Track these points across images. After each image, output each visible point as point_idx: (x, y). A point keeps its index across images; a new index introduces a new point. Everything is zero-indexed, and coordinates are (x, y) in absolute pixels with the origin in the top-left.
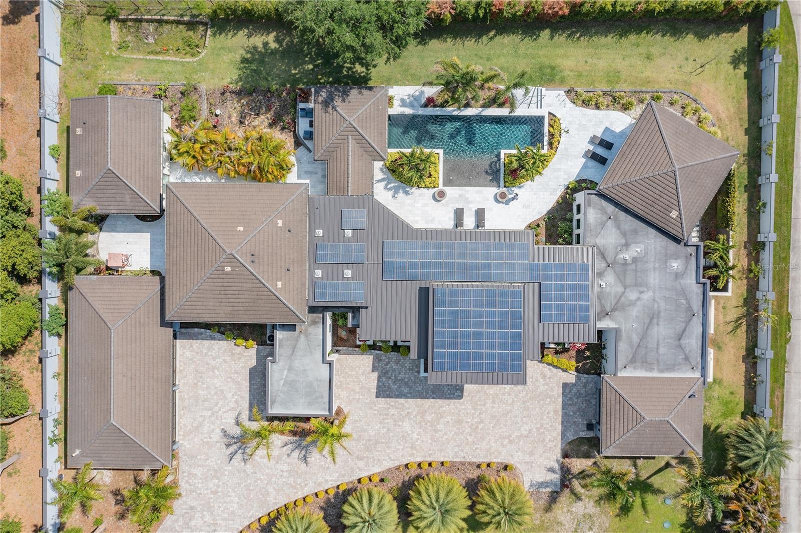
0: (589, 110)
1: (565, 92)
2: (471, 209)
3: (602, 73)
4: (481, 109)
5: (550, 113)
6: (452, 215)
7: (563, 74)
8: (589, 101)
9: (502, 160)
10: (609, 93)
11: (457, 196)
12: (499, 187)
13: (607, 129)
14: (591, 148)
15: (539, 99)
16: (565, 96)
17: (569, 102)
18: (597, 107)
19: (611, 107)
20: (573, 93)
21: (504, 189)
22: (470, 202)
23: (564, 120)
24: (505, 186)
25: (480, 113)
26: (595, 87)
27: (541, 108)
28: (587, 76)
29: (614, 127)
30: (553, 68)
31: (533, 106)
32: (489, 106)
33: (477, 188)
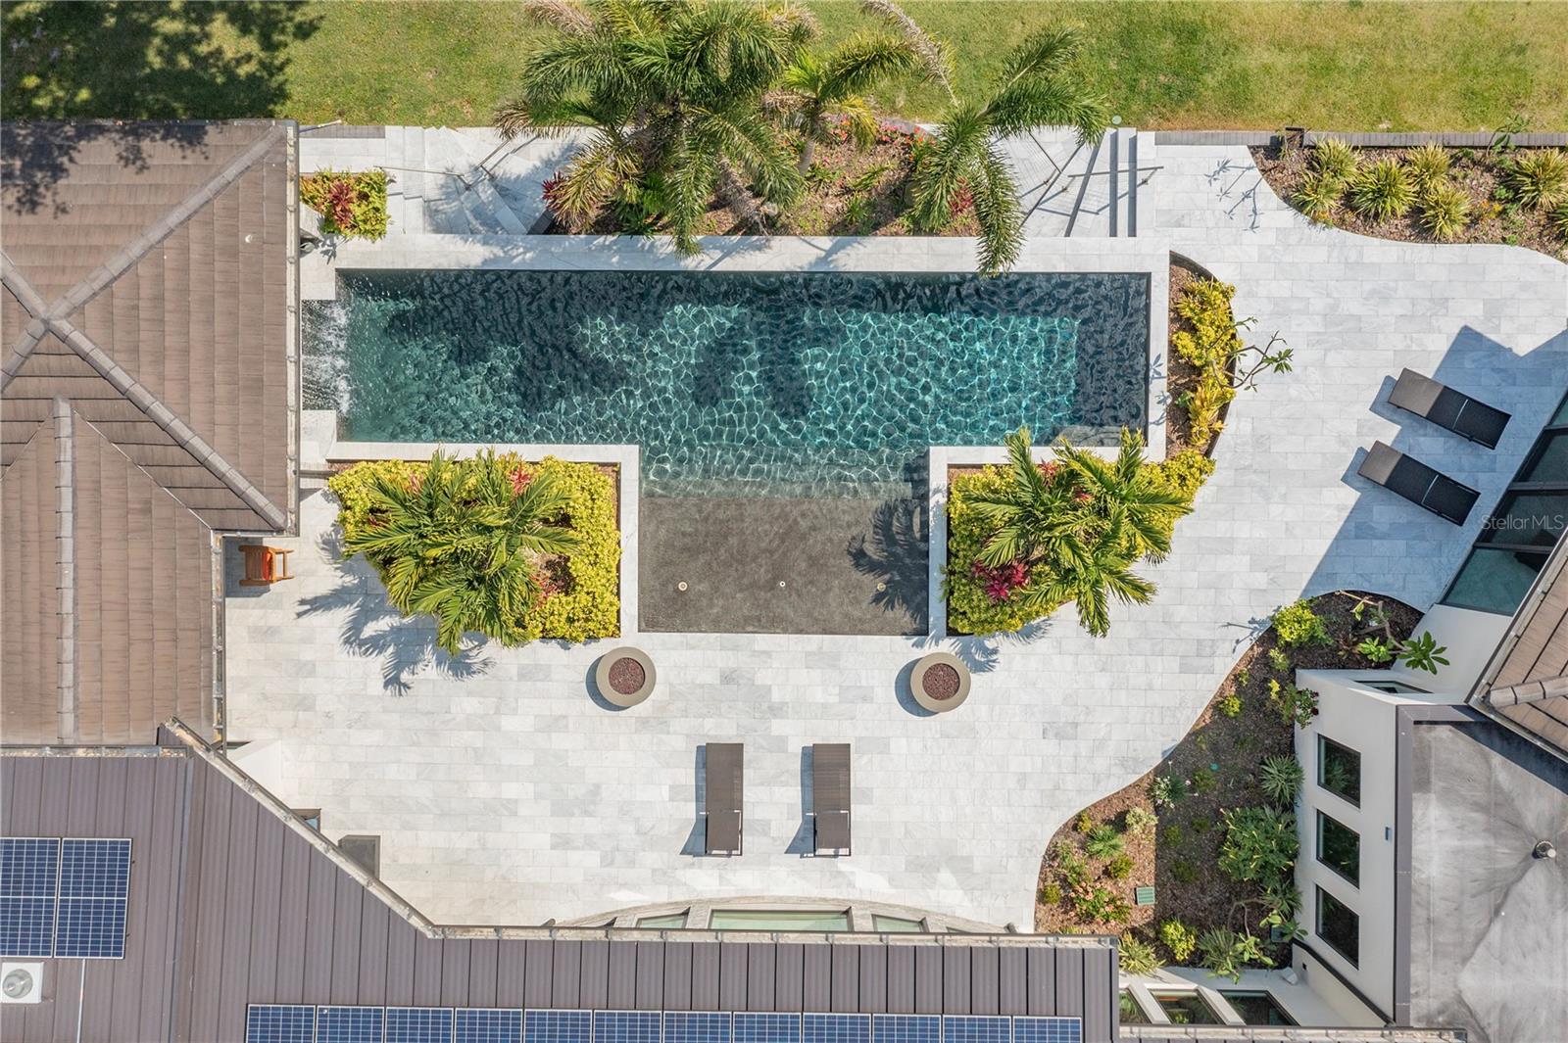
0: (1376, 241)
1: (1254, 150)
2: (780, 745)
3: (1434, 56)
4: (826, 242)
5: (1177, 260)
6: (687, 775)
7: (1239, 63)
8: (1380, 194)
9: (936, 500)
10: (1478, 154)
11: (710, 677)
12: (923, 632)
13: (1468, 339)
14: (1388, 432)
15: (1123, 186)
16: (1256, 173)
17: (1275, 200)
18: (1422, 225)
19: (1492, 226)
20: (1293, 159)
21: (948, 647)
22: (776, 711)
23: (1250, 294)
24: (952, 632)
25: (824, 260)
26: (1399, 126)
27: (1132, 232)
28: (1357, 72)
29: (1506, 326)
30: (1188, 34)
31: (1091, 224)
32: (873, 227)
33: (815, 640)
